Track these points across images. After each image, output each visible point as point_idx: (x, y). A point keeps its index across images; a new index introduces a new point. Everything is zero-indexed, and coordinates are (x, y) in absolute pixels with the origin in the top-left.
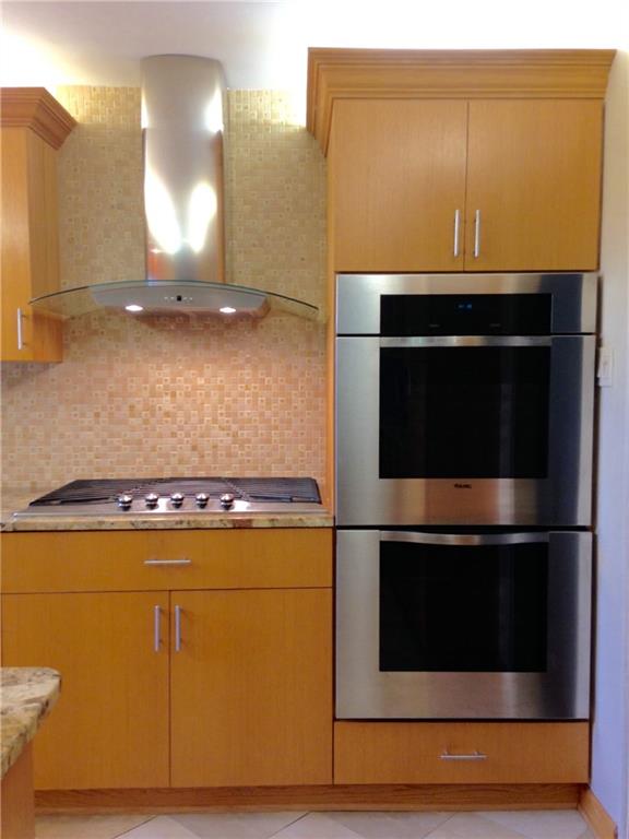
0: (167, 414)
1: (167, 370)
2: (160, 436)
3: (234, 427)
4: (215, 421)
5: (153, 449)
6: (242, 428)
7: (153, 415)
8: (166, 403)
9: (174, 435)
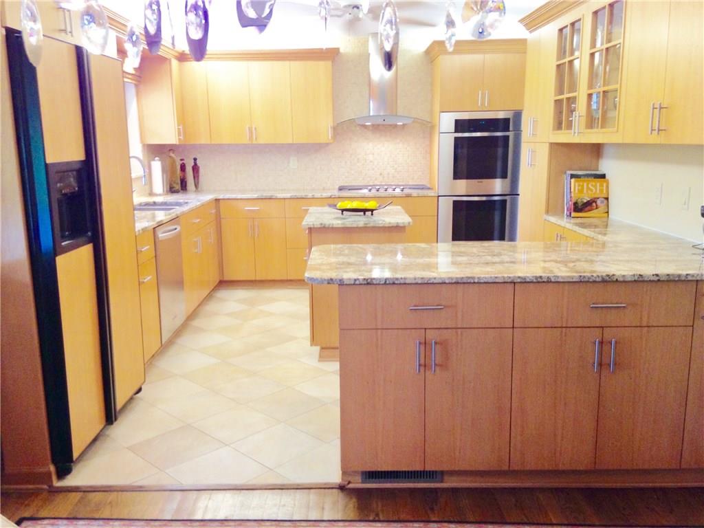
0: (371, 162)
1: (371, 144)
2: (368, 170)
3: (396, 166)
4: (388, 164)
5: (366, 174)
6: (399, 166)
7: (366, 162)
8: (371, 157)
9: (373, 169)
